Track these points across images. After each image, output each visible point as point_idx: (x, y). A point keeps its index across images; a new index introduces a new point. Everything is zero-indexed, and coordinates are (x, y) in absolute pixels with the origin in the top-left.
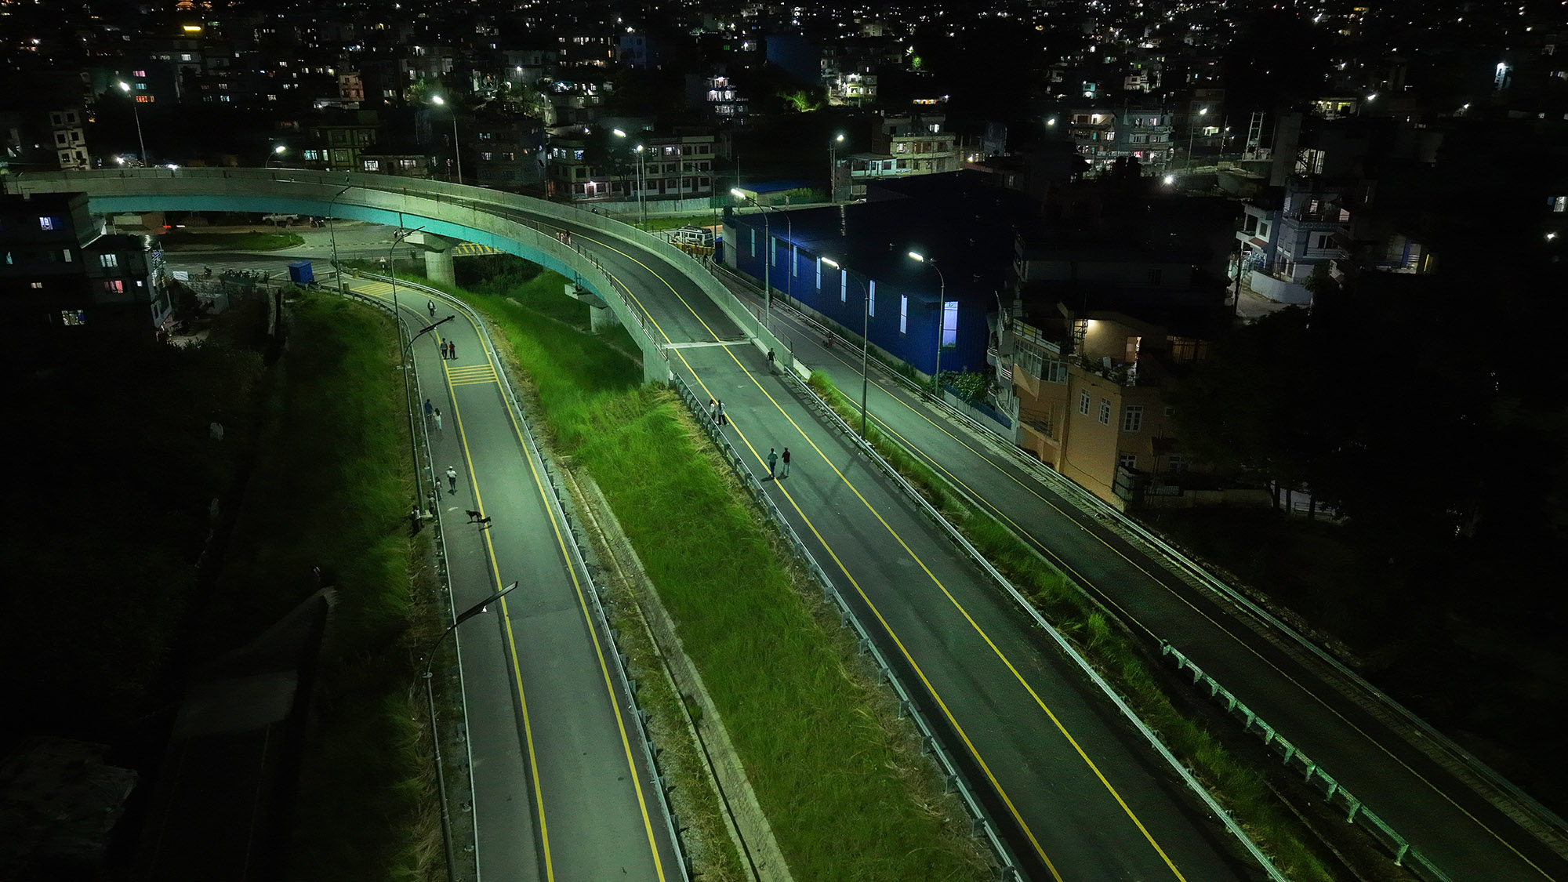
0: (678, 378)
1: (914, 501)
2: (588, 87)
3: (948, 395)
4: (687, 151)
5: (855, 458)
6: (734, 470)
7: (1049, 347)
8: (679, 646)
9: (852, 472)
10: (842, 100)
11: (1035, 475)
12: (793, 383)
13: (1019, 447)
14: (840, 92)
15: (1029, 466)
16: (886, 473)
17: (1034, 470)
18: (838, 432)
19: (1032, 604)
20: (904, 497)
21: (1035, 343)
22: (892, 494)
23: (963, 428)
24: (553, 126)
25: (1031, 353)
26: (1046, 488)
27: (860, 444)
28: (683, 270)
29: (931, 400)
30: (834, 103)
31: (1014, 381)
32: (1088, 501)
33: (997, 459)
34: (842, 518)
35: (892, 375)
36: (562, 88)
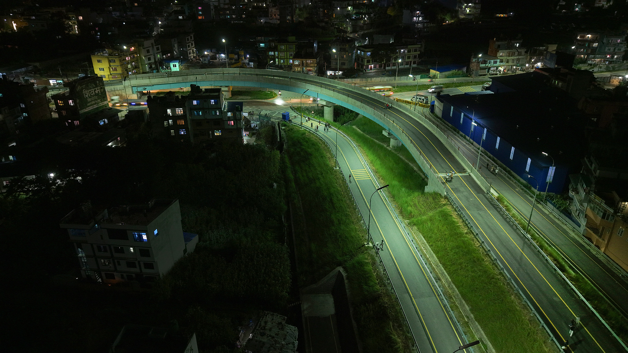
0: (448, 194)
1: (553, 268)
2: (365, 17)
3: (548, 204)
4: (409, 51)
5: (525, 243)
6: (481, 245)
7: (608, 208)
8: (473, 317)
9: (525, 249)
10: (465, 15)
11: (592, 251)
12: (491, 199)
13: (584, 236)
14: (463, 11)
15: (588, 245)
16: (538, 251)
17: (591, 248)
18: (515, 228)
19: (608, 324)
20: (548, 265)
21: (600, 204)
22: (544, 263)
23: (557, 220)
24: (351, 33)
25: (598, 207)
26: (597, 258)
27: (525, 235)
28: (432, 132)
29: (540, 203)
30: (462, 17)
31: (586, 213)
32: (616, 267)
33: (573, 239)
34: (527, 273)
35: (521, 187)
36: (355, 17)
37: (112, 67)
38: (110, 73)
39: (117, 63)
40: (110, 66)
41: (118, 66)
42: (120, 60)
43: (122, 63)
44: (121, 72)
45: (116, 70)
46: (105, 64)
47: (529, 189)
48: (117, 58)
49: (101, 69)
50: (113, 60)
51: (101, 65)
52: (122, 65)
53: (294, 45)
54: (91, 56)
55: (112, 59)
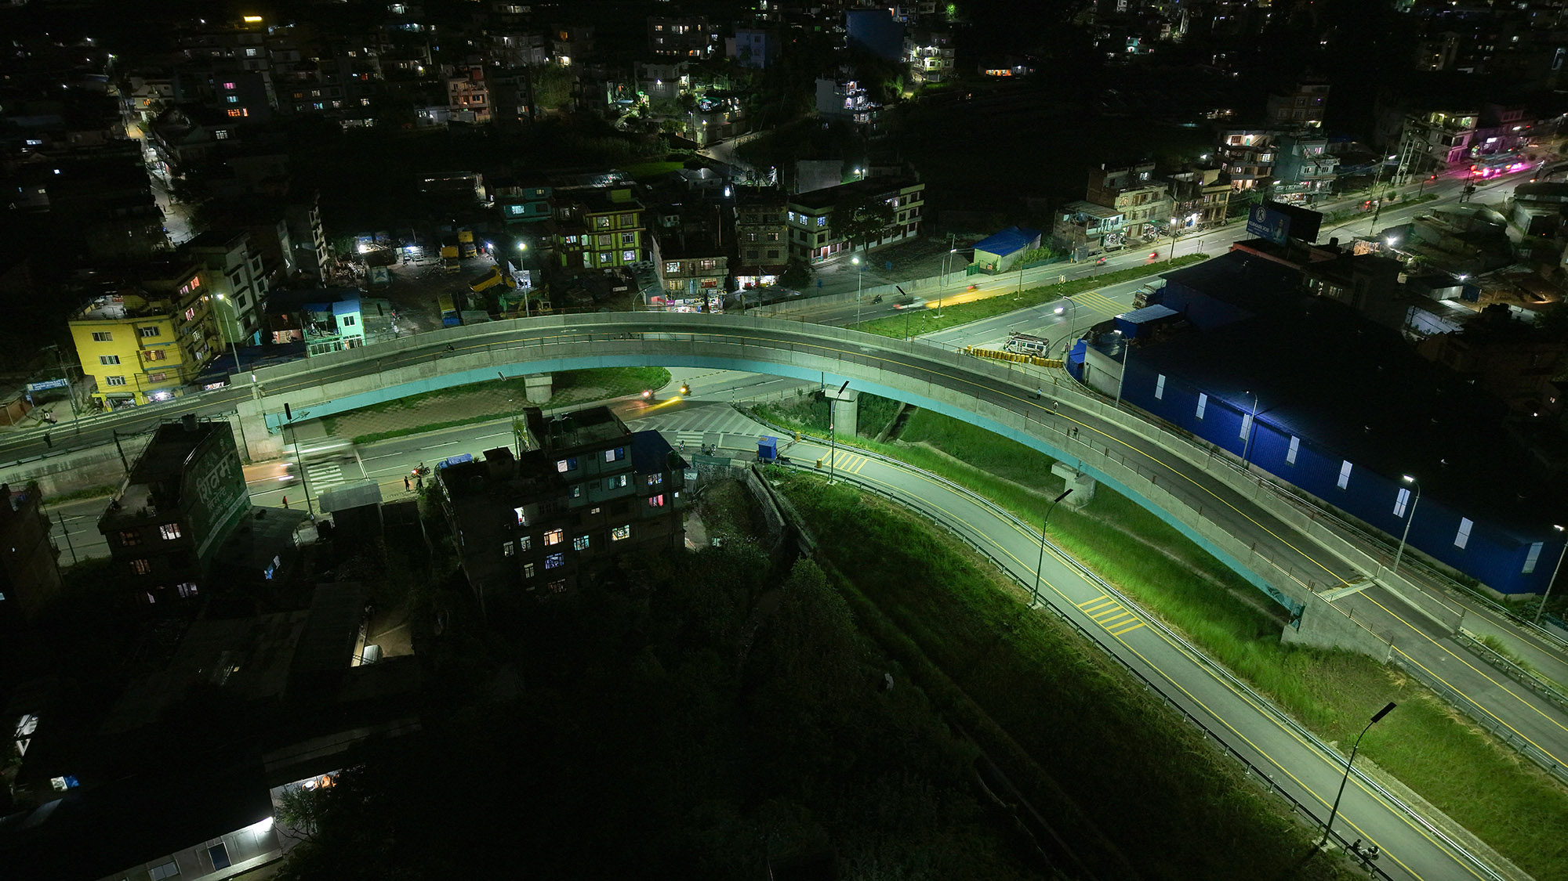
2: (733, 103)
29: (1527, 625)
35: (1450, 583)
36: (710, 105)
37: (147, 349)
38: (142, 367)
39: (167, 333)
40: (141, 347)
41: (168, 344)
42: (174, 325)
43: (180, 333)
44: (178, 361)
45: (163, 357)
46: (124, 343)
47: (1473, 586)
48: (164, 322)
49: (107, 359)
50: (150, 328)
51: (106, 349)
52: (181, 338)
53: (635, 215)
54: (70, 323)
55: (148, 325)
